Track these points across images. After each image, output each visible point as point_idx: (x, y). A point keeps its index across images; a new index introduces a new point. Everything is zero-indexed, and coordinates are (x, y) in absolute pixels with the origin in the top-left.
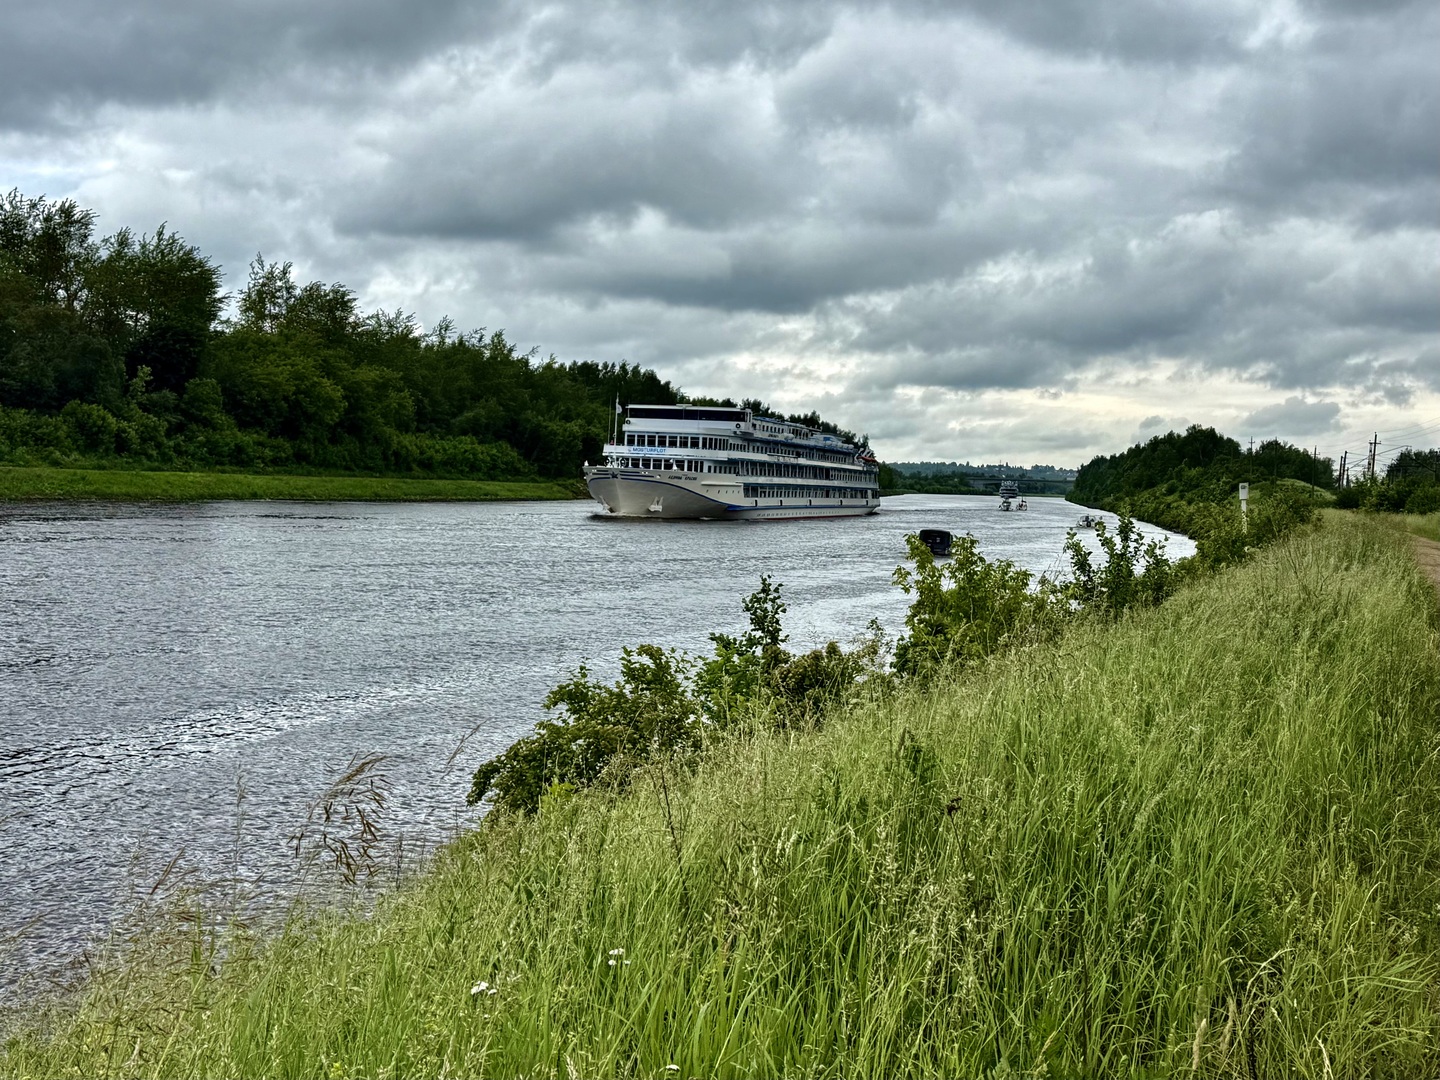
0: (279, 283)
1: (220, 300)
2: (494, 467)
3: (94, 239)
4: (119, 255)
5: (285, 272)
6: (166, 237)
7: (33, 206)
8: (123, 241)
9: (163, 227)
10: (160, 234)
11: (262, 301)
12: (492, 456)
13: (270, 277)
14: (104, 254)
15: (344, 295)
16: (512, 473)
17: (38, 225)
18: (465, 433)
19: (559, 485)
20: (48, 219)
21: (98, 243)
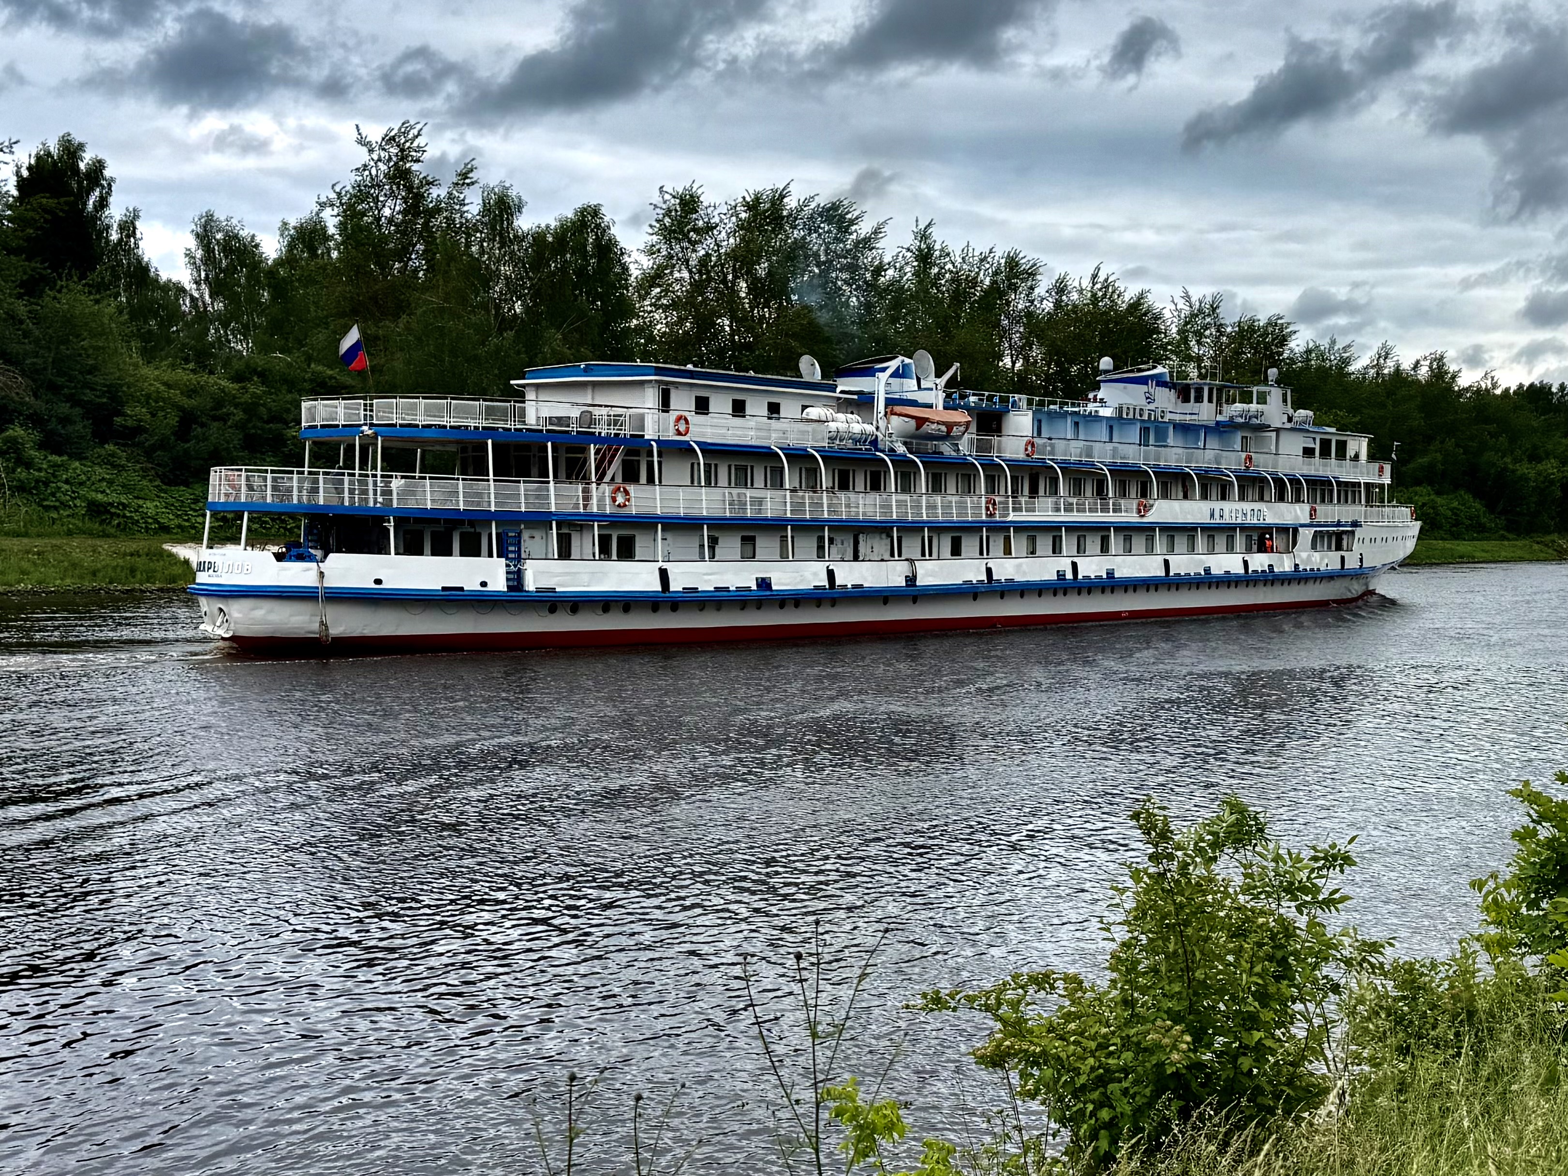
0: (1208, 320)
2: (1457, 524)
3: (1040, 290)
4: (1058, 304)
5: (1214, 309)
6: (1102, 277)
7: (983, 260)
8: (1060, 288)
9: (1098, 269)
10: (1095, 276)
11: (1185, 340)
12: (1452, 510)
13: (1197, 313)
14: (1047, 305)
15: (1282, 327)
16: (1479, 531)
17: (987, 281)
18: (1418, 483)
19: (1538, 543)
20: (996, 273)
21: (1043, 293)
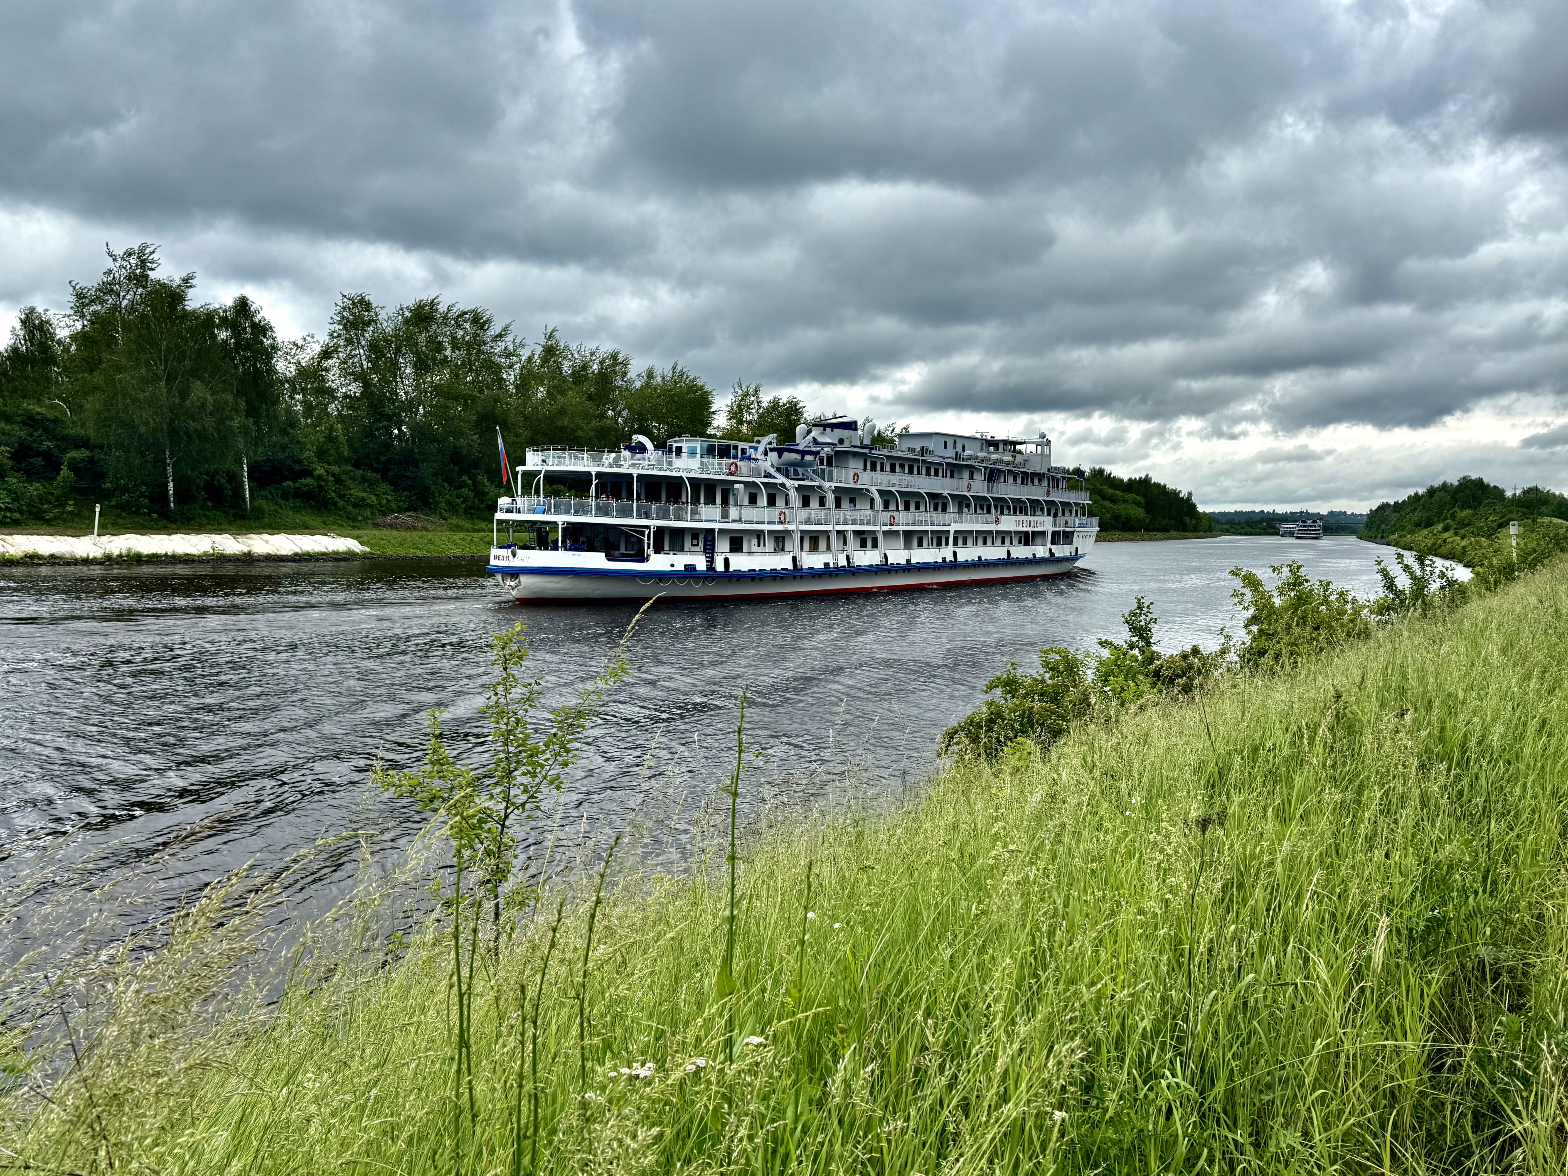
0: (752, 399)
1: (714, 413)
3: (632, 374)
4: (647, 385)
5: (756, 391)
6: (679, 368)
7: (592, 354)
8: (650, 375)
9: (676, 364)
10: (674, 368)
11: (741, 411)
13: (746, 395)
14: (638, 384)
15: (796, 404)
17: (595, 367)
20: (601, 363)
21: (634, 377)
